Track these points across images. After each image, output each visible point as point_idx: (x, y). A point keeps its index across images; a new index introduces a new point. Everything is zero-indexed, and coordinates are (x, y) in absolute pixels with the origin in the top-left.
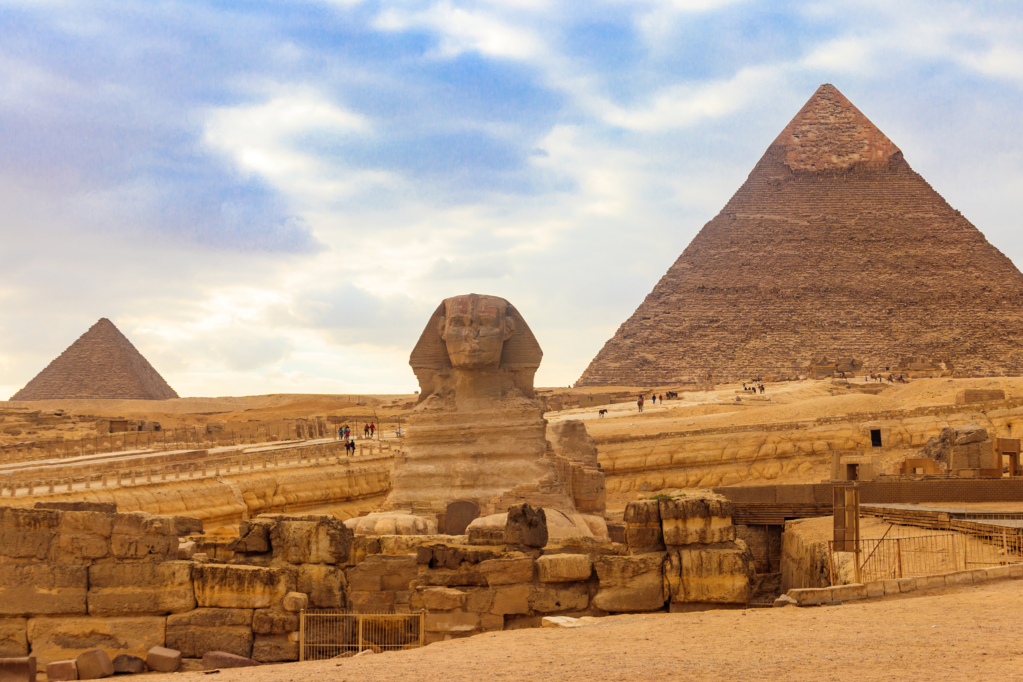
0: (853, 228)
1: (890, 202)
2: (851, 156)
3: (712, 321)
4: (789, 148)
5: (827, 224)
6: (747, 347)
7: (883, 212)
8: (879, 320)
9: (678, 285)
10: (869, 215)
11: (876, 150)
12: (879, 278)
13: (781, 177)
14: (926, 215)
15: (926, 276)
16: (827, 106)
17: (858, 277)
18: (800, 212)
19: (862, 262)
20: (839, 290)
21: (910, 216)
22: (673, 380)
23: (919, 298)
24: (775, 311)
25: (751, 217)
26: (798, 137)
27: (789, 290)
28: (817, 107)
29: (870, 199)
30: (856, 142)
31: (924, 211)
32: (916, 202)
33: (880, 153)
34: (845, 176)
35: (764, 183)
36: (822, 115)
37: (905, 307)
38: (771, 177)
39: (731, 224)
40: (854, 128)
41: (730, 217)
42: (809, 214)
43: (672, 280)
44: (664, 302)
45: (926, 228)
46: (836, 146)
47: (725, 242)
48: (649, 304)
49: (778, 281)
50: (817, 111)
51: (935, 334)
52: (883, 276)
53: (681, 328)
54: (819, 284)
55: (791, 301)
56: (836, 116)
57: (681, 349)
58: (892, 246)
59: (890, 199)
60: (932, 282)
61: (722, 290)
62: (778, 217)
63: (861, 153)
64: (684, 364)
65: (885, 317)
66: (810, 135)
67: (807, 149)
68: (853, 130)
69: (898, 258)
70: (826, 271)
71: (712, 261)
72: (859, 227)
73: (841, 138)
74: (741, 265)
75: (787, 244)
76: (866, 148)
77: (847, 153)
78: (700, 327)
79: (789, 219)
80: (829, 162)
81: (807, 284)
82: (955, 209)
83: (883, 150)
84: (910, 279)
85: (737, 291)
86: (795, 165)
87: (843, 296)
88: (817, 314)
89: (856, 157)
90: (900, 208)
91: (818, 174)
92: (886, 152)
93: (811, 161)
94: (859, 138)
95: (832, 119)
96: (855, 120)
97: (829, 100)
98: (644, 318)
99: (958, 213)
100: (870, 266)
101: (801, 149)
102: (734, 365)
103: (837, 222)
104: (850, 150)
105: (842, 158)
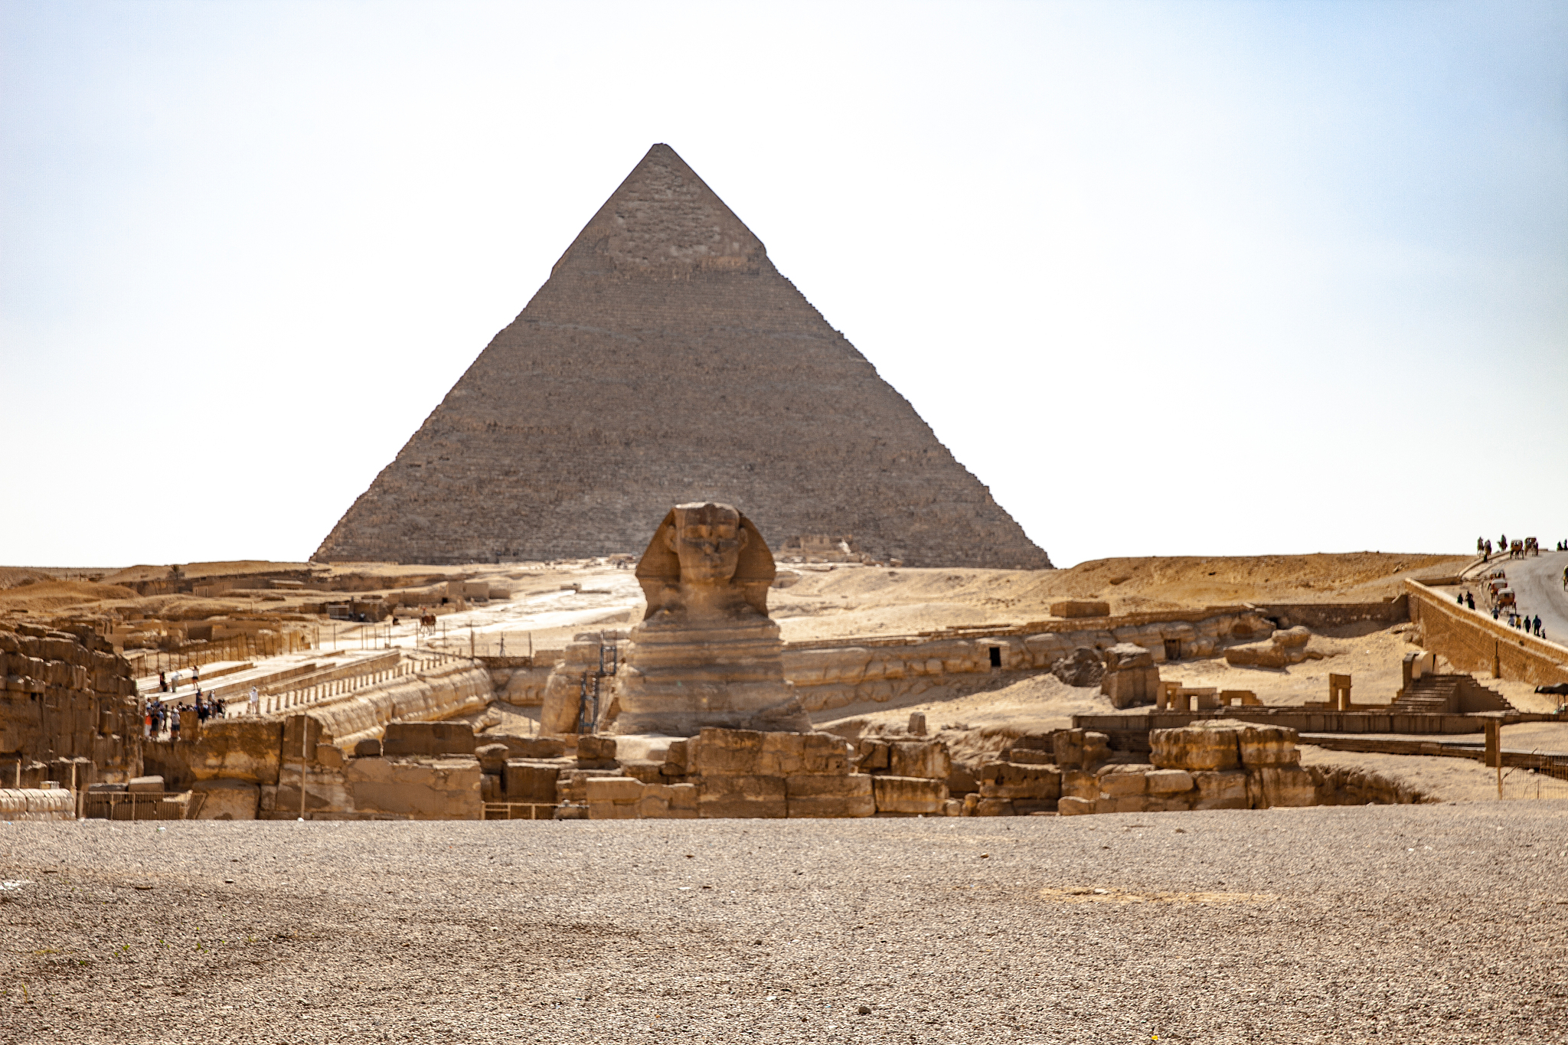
2: (696, 248)
3: (507, 474)
4: (611, 232)
5: (665, 343)
6: (558, 510)
7: (740, 329)
9: (460, 420)
10: (723, 332)
11: (731, 242)
12: (737, 420)
13: (601, 273)
14: (798, 336)
16: (662, 176)
17: (708, 417)
18: (628, 323)
20: (683, 435)
21: (777, 336)
22: (456, 554)
24: (596, 461)
25: (561, 327)
26: (623, 217)
27: (615, 433)
28: (648, 175)
30: (703, 228)
31: (795, 331)
32: (785, 316)
33: (736, 246)
34: (688, 275)
35: (578, 279)
36: (656, 187)
37: (772, 462)
38: (586, 272)
39: (532, 335)
40: (699, 208)
41: (530, 325)
42: (640, 327)
43: (451, 411)
44: (441, 443)
45: (799, 355)
46: (675, 232)
48: (417, 444)
49: (599, 419)
50: (648, 182)
51: (811, 501)
52: (742, 418)
53: (465, 480)
54: (655, 425)
55: (617, 449)
57: (466, 511)
58: (753, 377)
60: (807, 429)
61: (522, 429)
62: (598, 329)
63: (709, 244)
64: (471, 533)
65: (746, 475)
66: (640, 215)
67: (636, 235)
68: (699, 211)
69: (762, 394)
70: (665, 408)
71: (508, 387)
72: (708, 349)
73: (683, 222)
74: (547, 394)
75: (611, 368)
76: (717, 238)
77: (691, 244)
78: (491, 481)
79: (613, 333)
80: (667, 256)
82: (836, 329)
83: (740, 241)
84: (778, 423)
85: (542, 432)
86: (619, 257)
87: (688, 444)
88: (654, 468)
89: (703, 249)
91: (652, 271)
92: (745, 244)
93: (642, 252)
94: (708, 224)
95: (669, 195)
96: (701, 198)
97: (665, 166)
98: (412, 466)
99: (840, 335)
101: (627, 235)
102: (540, 535)
104: (695, 239)
105: (684, 251)
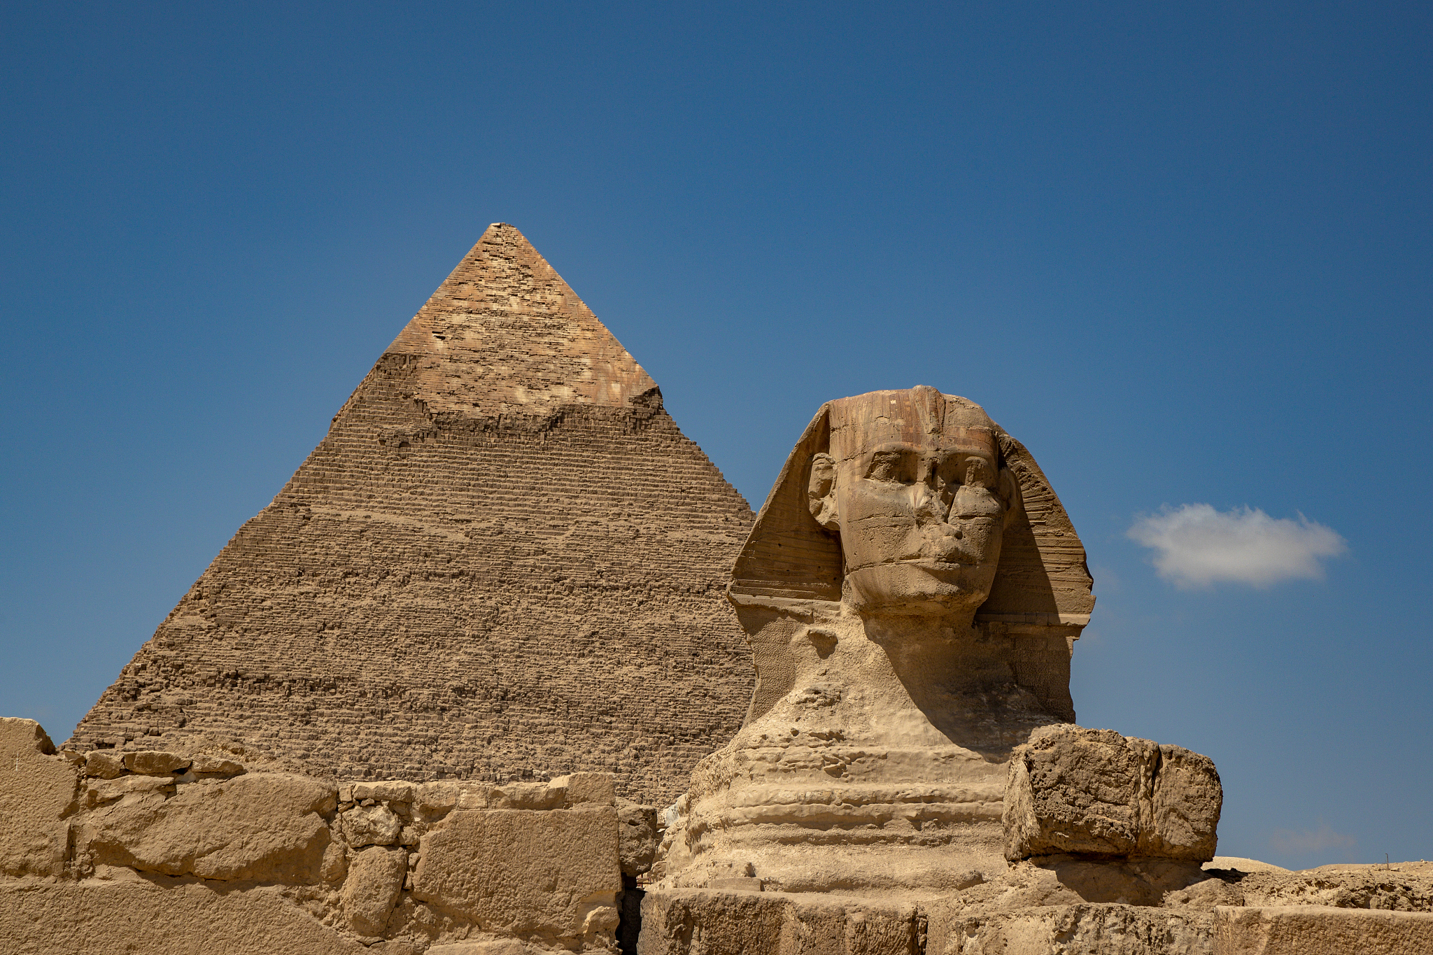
0: (561, 554)
1: (635, 500)
2: (555, 390)
4: (423, 363)
5: (508, 543)
7: (622, 522)
8: (616, 771)
9: (181, 666)
10: (594, 527)
11: (608, 382)
12: (617, 673)
13: (408, 428)
14: (711, 537)
15: (710, 675)
16: (504, 275)
17: (572, 668)
18: (449, 510)
19: (581, 634)
20: (533, 696)
21: (678, 535)
23: (700, 725)
24: (395, 739)
25: (345, 515)
26: (443, 338)
27: (426, 692)
28: (481, 273)
29: (596, 493)
30: (565, 359)
31: (706, 528)
32: (689, 504)
33: (616, 388)
34: (542, 434)
35: (372, 438)
36: (494, 292)
37: (671, 743)
38: (385, 426)
39: (299, 527)
40: (560, 327)
41: (296, 512)
42: (468, 517)
43: (167, 653)
44: (148, 707)
45: (713, 566)
46: (523, 365)
47: (286, 569)
48: (112, 709)
49: (401, 668)
50: (483, 283)
52: (625, 669)
54: (492, 681)
55: (429, 718)
56: (523, 298)
58: (641, 603)
59: (636, 495)
60: (726, 689)
61: (280, 684)
62: (402, 520)
63: (576, 385)
65: (630, 765)
66: (469, 335)
67: (464, 367)
68: (560, 332)
69: (656, 630)
70: (504, 651)
71: (259, 614)
72: (572, 555)
73: (535, 348)
74: (320, 625)
75: (422, 583)
76: (587, 375)
77: (547, 383)
79: (426, 526)
80: (511, 402)
81: (465, 680)
83: (622, 382)
84: (680, 679)
85: (312, 689)
86: (438, 403)
87: (540, 712)
89: (565, 393)
90: (659, 517)
91: (486, 427)
92: (629, 386)
93: (472, 395)
94: (573, 352)
95: (515, 305)
96: (562, 311)
97: (508, 258)
98: (100, 745)
100: (597, 644)
101: (450, 366)
103: (528, 537)
104: (553, 377)
105: (537, 395)
